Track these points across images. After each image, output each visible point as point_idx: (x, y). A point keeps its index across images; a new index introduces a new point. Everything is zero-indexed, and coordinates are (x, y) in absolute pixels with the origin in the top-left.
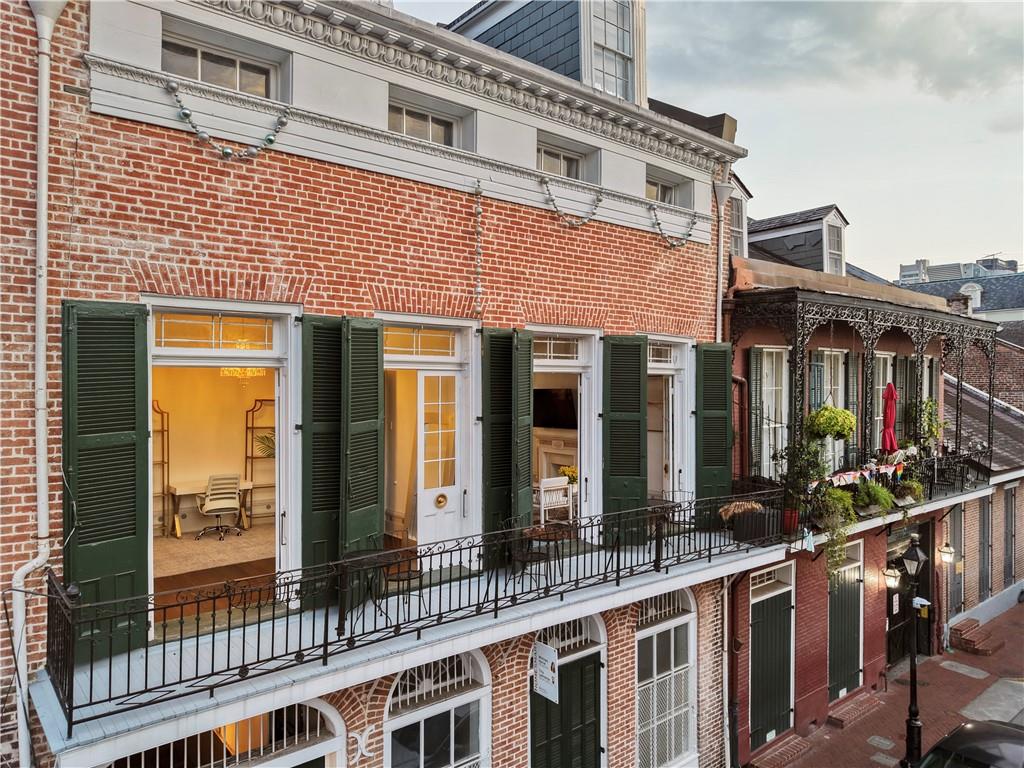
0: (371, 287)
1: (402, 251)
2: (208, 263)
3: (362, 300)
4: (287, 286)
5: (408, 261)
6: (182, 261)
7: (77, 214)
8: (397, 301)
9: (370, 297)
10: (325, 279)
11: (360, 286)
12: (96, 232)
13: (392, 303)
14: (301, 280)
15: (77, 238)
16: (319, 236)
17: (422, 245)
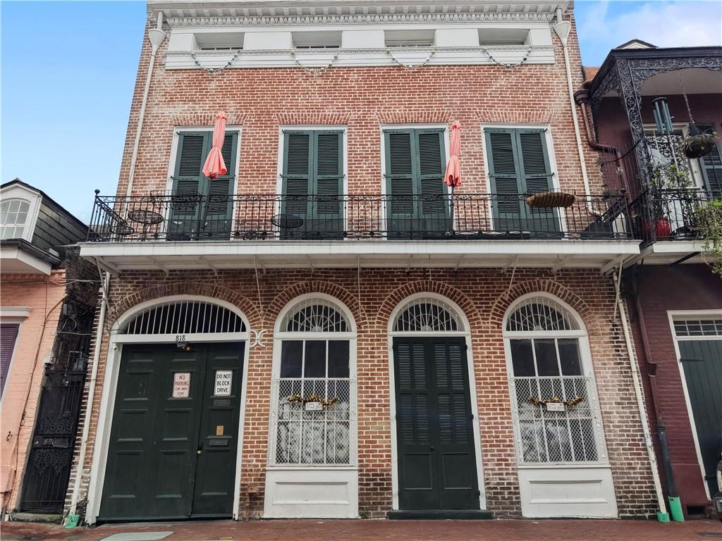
0: (277, 115)
1: (296, 98)
2: (202, 113)
3: (273, 120)
4: (235, 118)
5: (299, 101)
6: (192, 113)
7: (156, 102)
8: (292, 119)
9: (277, 119)
10: (254, 113)
11: (272, 115)
12: (162, 107)
13: (290, 120)
14: (242, 115)
15: (155, 110)
16: (252, 97)
17: (308, 94)
